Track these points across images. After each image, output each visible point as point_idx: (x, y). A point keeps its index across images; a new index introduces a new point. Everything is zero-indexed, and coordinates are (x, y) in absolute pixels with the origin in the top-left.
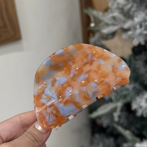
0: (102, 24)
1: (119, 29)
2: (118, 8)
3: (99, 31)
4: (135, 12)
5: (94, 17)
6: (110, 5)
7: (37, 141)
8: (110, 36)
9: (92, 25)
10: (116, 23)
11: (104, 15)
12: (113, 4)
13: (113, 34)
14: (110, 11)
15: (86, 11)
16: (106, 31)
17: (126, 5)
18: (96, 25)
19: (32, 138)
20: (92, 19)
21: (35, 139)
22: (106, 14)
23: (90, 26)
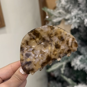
0: (52, 17)
1: (63, 19)
2: (62, 7)
3: (51, 20)
4: (71, 9)
5: (48, 13)
6: (57, 5)
7: (21, 80)
8: (57, 24)
9: (47, 17)
10: (61, 16)
11: (54, 11)
12: (59, 5)
13: (60, 22)
14: (57, 9)
15: (43, 9)
16: (55, 20)
17: (66, 5)
18: (49, 17)
19: (19, 79)
20: (47, 14)
21: (20, 79)
22: (55, 10)
23: (46, 18)
